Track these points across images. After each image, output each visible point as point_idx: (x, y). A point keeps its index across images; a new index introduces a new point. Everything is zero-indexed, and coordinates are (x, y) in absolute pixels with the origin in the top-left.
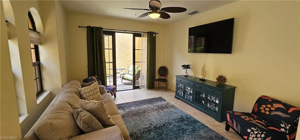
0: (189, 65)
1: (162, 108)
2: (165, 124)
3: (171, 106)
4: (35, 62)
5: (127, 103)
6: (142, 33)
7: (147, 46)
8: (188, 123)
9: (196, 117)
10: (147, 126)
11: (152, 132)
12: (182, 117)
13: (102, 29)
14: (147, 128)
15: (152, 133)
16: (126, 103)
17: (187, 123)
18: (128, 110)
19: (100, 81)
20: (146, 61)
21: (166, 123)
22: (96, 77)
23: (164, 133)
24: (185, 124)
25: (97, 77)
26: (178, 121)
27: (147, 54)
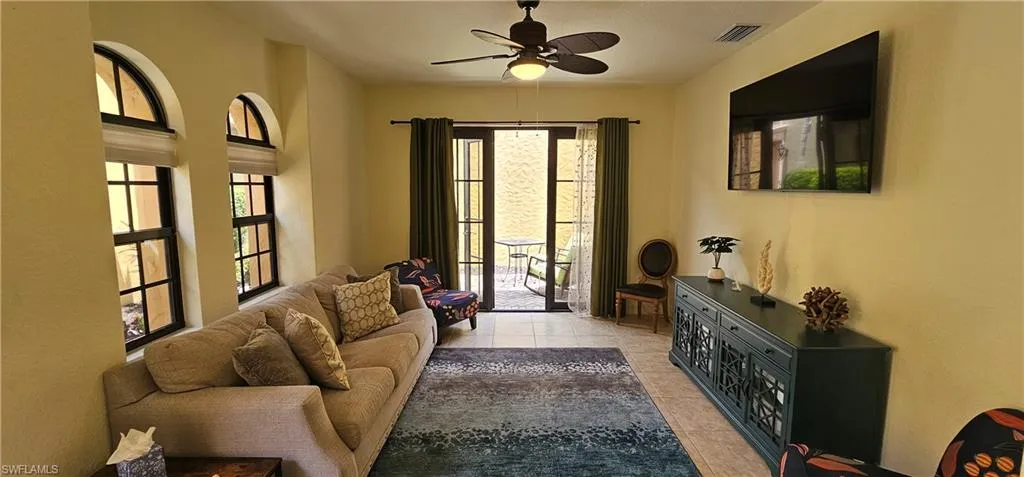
0: (732, 239)
1: (588, 383)
2: (553, 435)
3: (624, 386)
4: (264, 213)
5: (491, 350)
6: (579, 127)
7: (594, 169)
8: (638, 454)
9: (691, 445)
10: (490, 428)
11: (491, 447)
12: (631, 430)
13: (451, 122)
14: (486, 432)
15: (489, 451)
16: (486, 350)
17: (634, 451)
18: (478, 369)
19: (437, 276)
20: (593, 220)
21: (561, 433)
22: (425, 262)
23: (523, 460)
24: (619, 455)
25: (428, 261)
26: (605, 440)
27: (594, 194)
